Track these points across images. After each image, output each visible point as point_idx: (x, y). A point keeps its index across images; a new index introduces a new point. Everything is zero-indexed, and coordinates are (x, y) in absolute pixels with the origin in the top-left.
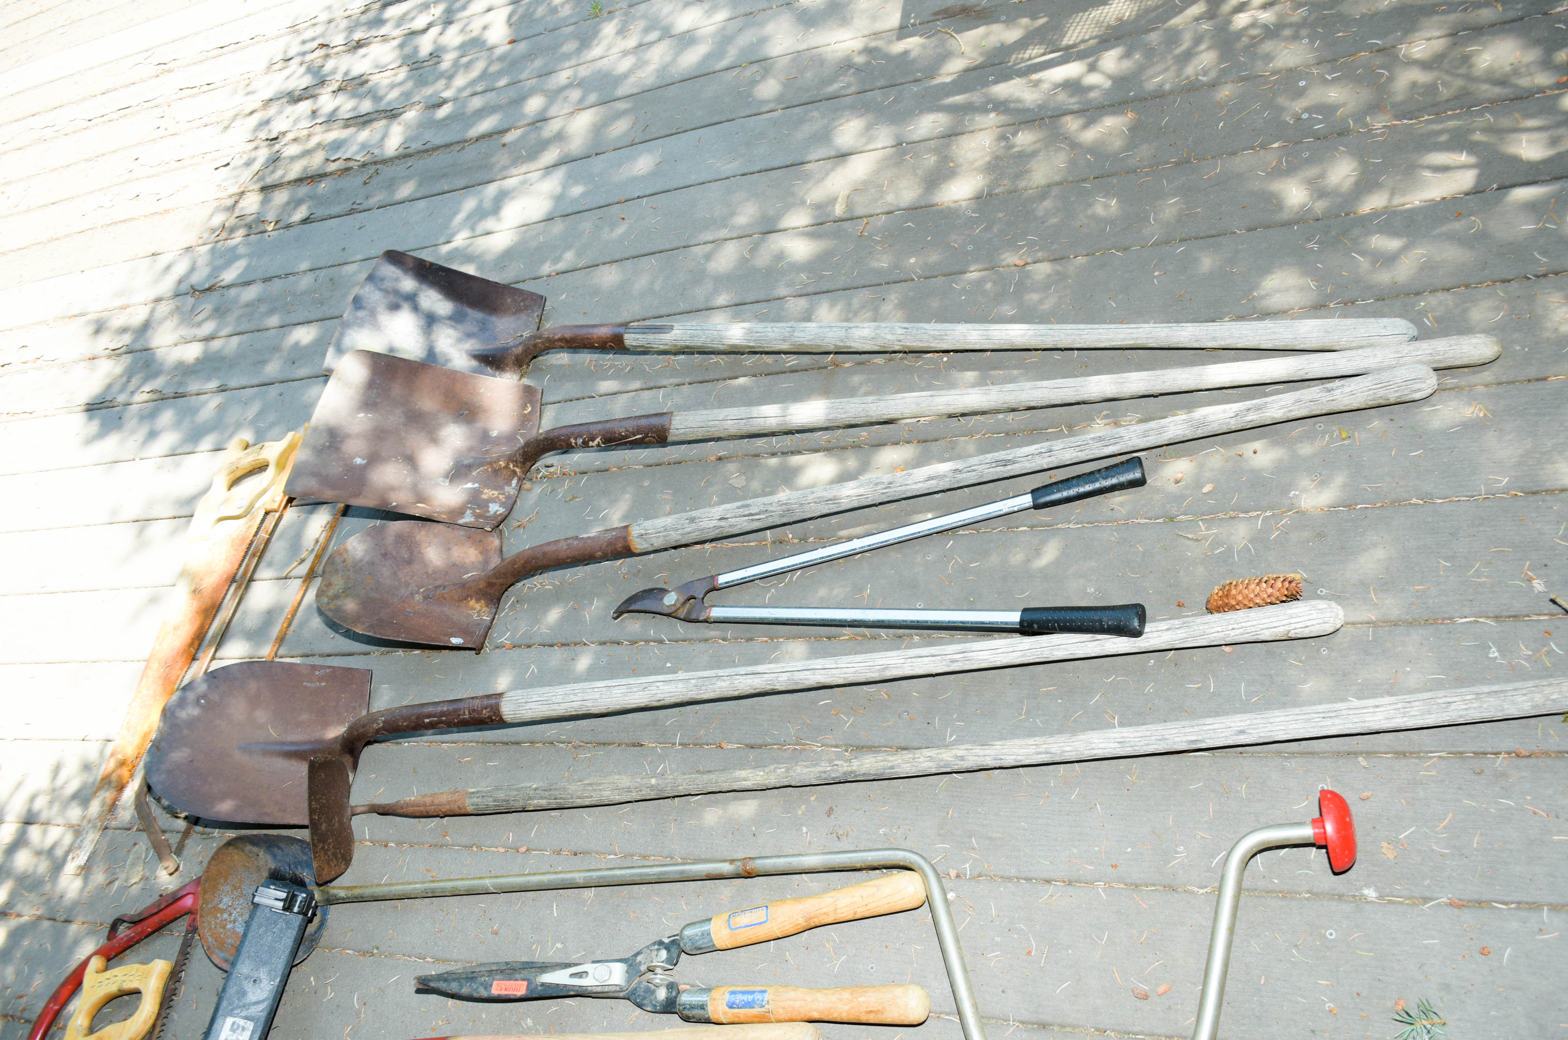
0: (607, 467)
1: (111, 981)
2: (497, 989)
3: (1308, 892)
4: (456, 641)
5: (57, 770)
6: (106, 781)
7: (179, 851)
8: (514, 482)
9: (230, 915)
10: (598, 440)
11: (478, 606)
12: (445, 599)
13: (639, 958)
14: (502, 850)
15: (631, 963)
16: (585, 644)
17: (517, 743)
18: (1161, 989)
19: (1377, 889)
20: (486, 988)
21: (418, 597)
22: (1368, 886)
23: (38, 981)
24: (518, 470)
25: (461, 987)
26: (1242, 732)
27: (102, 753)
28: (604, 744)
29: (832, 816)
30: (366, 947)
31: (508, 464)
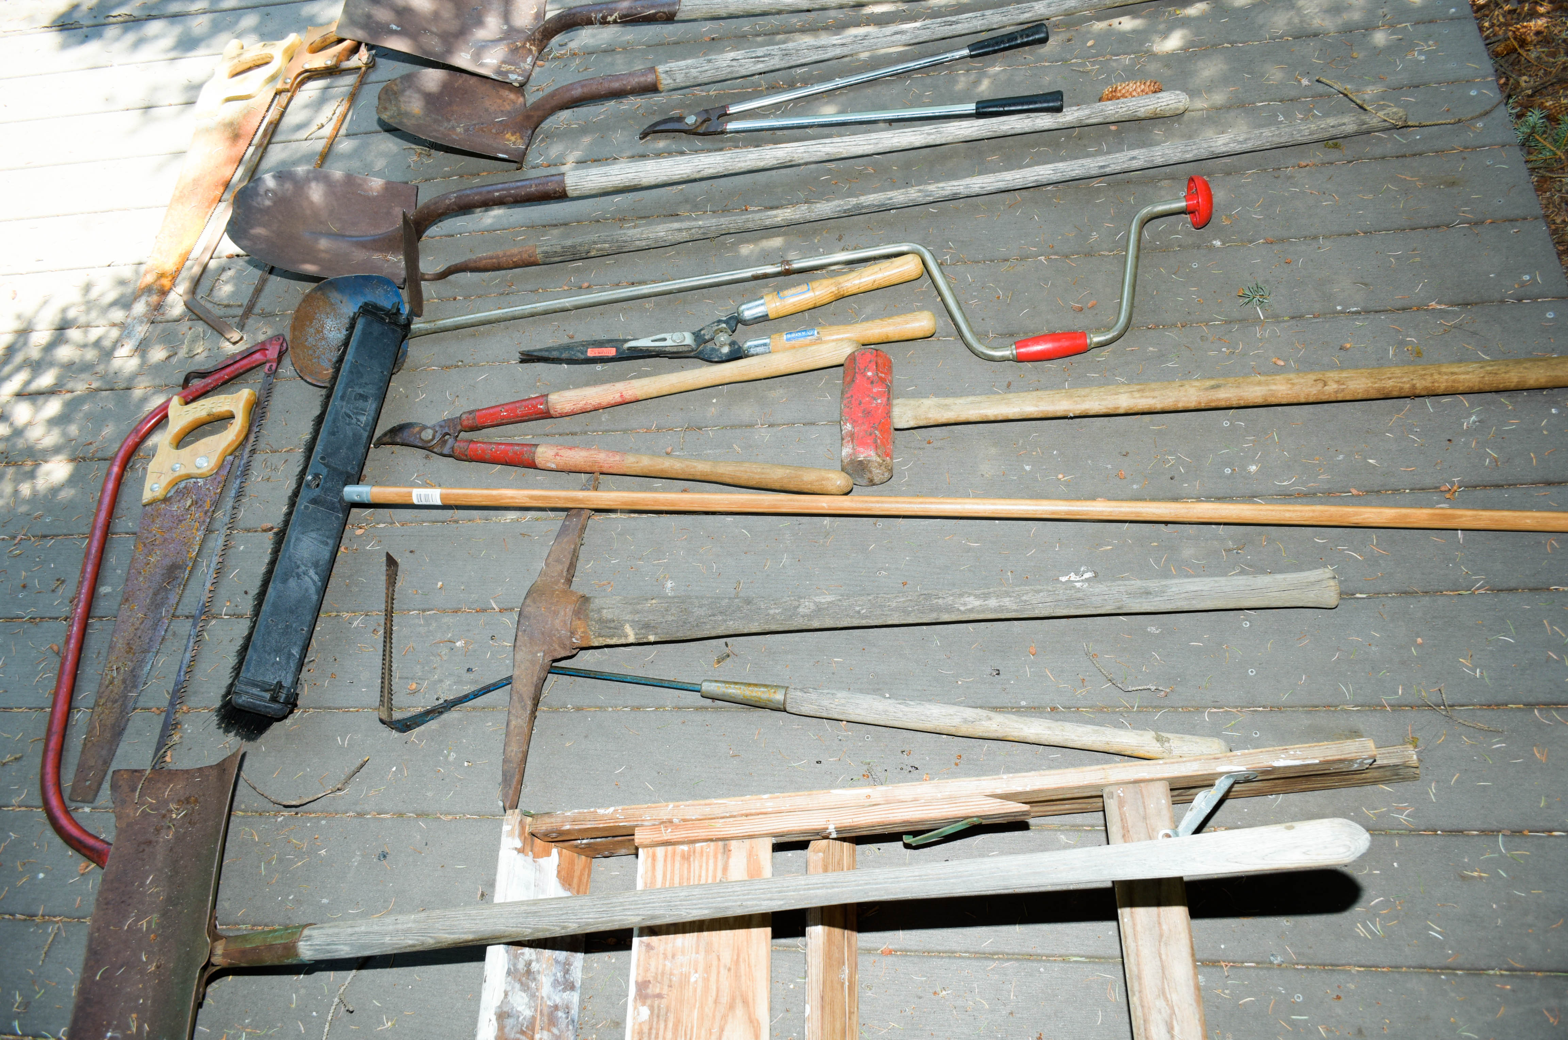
0: (613, 48)
1: (199, 409)
2: (591, 353)
3: (1179, 246)
4: (501, 155)
5: (88, 288)
6: (148, 290)
7: (242, 327)
8: (529, 60)
9: (315, 352)
10: (616, 14)
11: (513, 139)
12: (484, 132)
13: (702, 332)
14: (566, 288)
15: (697, 336)
16: (615, 159)
17: (566, 225)
18: (1089, 305)
19: (1221, 240)
20: (582, 353)
21: (458, 130)
22: (1215, 239)
23: (108, 431)
24: (533, 48)
25: (562, 353)
26: (1134, 158)
27: (137, 272)
28: (644, 217)
29: (842, 241)
30: (449, 363)
31: (525, 44)
